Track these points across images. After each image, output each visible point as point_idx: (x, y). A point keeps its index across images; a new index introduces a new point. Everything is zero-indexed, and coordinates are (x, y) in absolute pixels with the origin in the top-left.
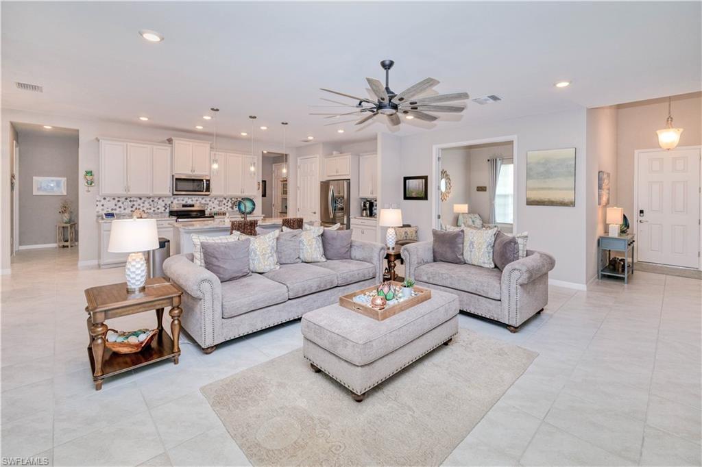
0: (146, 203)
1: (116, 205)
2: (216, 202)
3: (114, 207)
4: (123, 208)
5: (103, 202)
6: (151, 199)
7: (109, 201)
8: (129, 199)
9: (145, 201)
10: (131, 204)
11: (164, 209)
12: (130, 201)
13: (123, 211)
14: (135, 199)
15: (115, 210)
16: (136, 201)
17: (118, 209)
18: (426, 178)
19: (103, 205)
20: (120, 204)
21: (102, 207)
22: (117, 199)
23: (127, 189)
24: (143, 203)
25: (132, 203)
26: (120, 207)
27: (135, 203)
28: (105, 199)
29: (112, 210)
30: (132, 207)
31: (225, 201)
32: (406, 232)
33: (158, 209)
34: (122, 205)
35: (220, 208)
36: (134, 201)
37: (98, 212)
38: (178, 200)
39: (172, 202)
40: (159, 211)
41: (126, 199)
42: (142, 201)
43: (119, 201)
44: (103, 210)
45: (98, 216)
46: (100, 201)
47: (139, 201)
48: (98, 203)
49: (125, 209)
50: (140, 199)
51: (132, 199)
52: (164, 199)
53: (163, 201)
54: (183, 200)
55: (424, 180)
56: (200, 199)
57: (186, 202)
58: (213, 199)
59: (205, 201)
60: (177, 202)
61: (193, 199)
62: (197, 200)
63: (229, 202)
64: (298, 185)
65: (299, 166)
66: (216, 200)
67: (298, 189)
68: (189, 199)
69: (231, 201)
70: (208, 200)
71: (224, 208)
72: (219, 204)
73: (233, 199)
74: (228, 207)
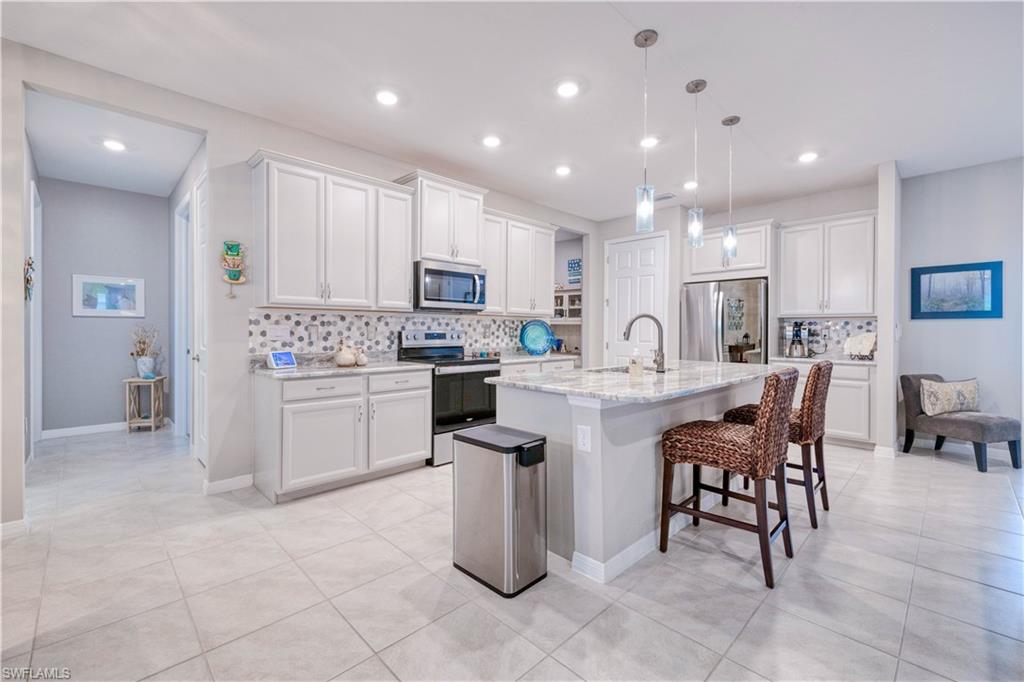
0: (354, 328)
1: (292, 333)
2: (480, 329)
3: (288, 339)
4: (306, 340)
5: (265, 324)
6: (364, 320)
7: (277, 323)
8: (320, 319)
9: (352, 323)
10: (323, 330)
11: (388, 343)
12: (323, 324)
13: (307, 349)
14: (332, 319)
15: (291, 345)
16: (335, 323)
17: (298, 344)
19: (263, 334)
20: (300, 331)
21: (261, 339)
22: (294, 319)
23: (325, 292)
24: (349, 329)
25: (327, 329)
26: (301, 339)
27: (331, 328)
28: (267, 317)
29: (284, 345)
30: (325, 339)
31: (494, 327)
32: (960, 394)
33: (377, 343)
34: (305, 334)
35: (486, 341)
36: (329, 323)
37: (252, 350)
38: (414, 323)
39: (403, 328)
40: (380, 347)
41: (314, 318)
42: (346, 324)
43: (298, 323)
44: (263, 345)
45: (254, 362)
46: (257, 322)
47: (340, 323)
48: (252, 328)
49: (311, 344)
50: (343, 318)
51: (325, 319)
52: (389, 320)
53: (387, 324)
54: (423, 324)
56: (453, 321)
57: (429, 328)
58: (475, 322)
59: (462, 325)
60: (413, 328)
61: (441, 321)
62: (447, 324)
63: (501, 329)
64: (606, 297)
65: (608, 258)
66: (480, 325)
67: (605, 304)
68: (433, 320)
69: (503, 326)
70: (466, 323)
71: (493, 341)
72: (485, 333)
73: (507, 323)
74: (499, 340)
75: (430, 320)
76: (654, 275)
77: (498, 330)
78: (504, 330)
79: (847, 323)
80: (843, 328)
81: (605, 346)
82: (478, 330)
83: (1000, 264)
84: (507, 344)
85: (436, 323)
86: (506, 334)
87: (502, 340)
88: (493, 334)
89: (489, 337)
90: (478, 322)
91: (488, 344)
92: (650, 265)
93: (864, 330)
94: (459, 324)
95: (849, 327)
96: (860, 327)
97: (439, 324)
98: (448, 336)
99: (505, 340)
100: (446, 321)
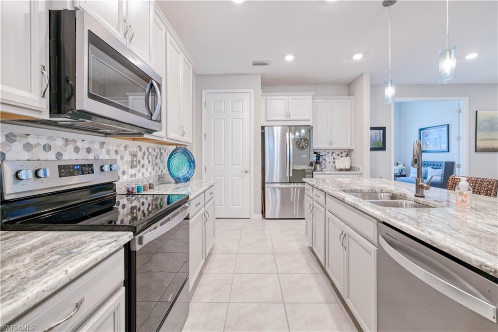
2: (128, 158)
18: (384, 129)
31: (140, 155)
35: (133, 171)
54: (47, 148)
55: (382, 131)
56: (97, 146)
57: (59, 155)
58: (122, 149)
59: (108, 152)
60: (25, 155)
61: (79, 144)
62: (89, 150)
63: (146, 157)
64: (204, 133)
65: (205, 103)
66: (127, 152)
67: (203, 137)
68: (67, 141)
69: (147, 153)
70: (113, 148)
71: (139, 171)
72: (132, 162)
73: (150, 150)
74: (144, 170)
75: (60, 143)
76: (243, 119)
77: (143, 158)
78: (148, 158)
79: (333, 153)
80: (331, 155)
81: (203, 169)
82: (125, 159)
83: (385, 128)
84: (150, 173)
85: (71, 147)
86: (149, 162)
87: (147, 171)
88: (139, 162)
89: (136, 166)
90: (126, 147)
91: (135, 175)
92: (240, 112)
93: (340, 156)
94: (104, 151)
95: (334, 155)
96: (338, 155)
97: (77, 150)
98: (96, 168)
99: (149, 170)
100: (86, 145)
